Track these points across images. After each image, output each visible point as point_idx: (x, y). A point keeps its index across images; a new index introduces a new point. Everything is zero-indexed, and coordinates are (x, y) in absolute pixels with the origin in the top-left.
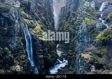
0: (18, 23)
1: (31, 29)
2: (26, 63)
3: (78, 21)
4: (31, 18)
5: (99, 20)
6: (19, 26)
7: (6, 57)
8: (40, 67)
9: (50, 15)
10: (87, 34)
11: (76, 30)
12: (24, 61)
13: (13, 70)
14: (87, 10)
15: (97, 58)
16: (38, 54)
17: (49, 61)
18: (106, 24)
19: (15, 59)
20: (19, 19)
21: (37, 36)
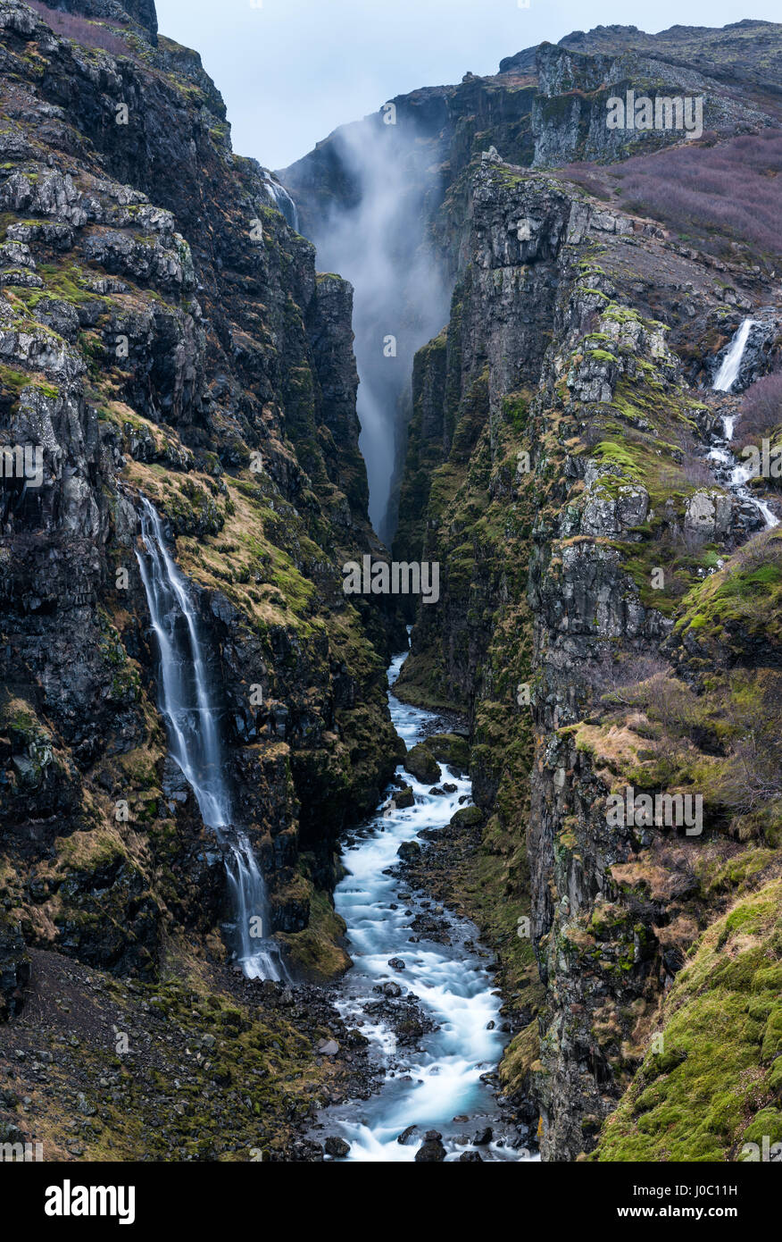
0: (86, 502)
1: (193, 542)
2: (172, 806)
3: (551, 467)
4: (185, 449)
5: (713, 464)
6: (96, 525)
7: (25, 766)
8: (273, 835)
9: (331, 424)
10: (618, 577)
11: (537, 540)
12: (154, 793)
13: (80, 864)
14: (622, 376)
15: (685, 755)
16: (253, 732)
17: (334, 787)
18: (760, 495)
19: (88, 779)
20: (91, 467)
21: (235, 599)
